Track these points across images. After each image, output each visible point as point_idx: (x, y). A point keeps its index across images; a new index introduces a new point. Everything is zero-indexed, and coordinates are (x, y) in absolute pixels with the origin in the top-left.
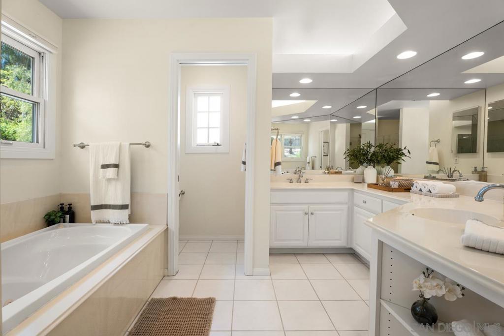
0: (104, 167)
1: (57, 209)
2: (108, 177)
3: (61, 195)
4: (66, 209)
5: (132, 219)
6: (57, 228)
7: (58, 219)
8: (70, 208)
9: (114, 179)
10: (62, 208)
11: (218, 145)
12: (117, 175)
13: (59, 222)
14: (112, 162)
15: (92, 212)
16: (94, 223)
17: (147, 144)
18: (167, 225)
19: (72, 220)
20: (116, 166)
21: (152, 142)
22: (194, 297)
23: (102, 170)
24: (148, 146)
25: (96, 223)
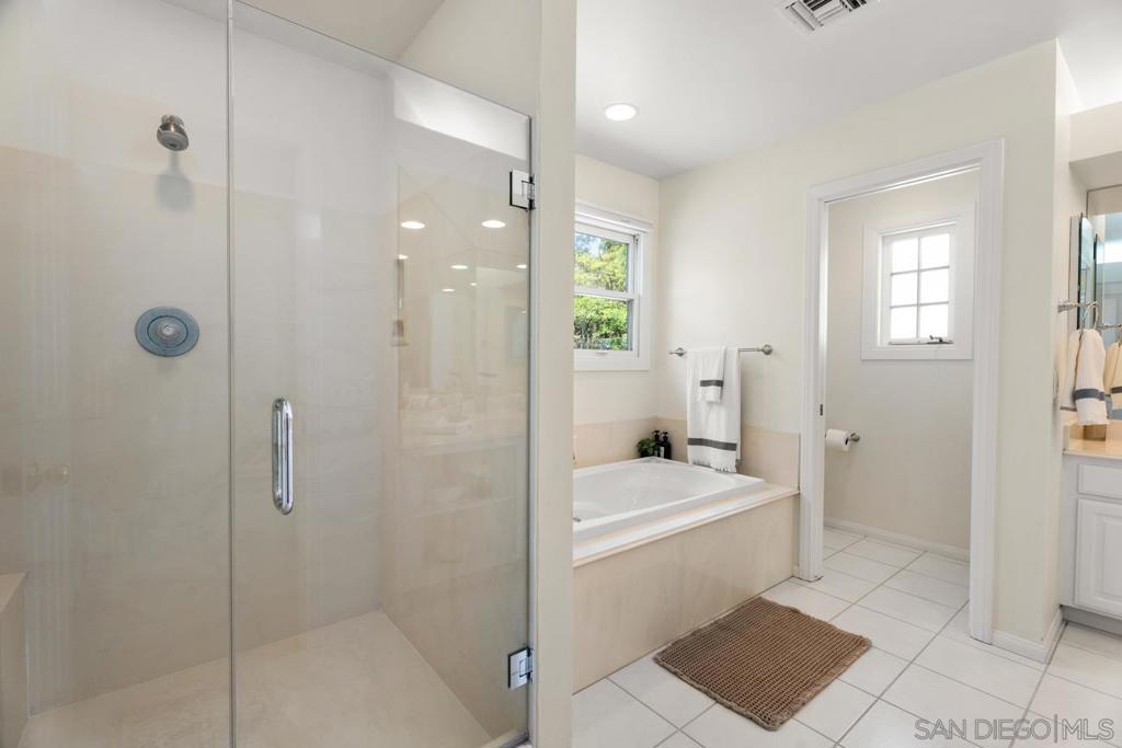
0: (705, 383)
1: (652, 437)
2: (708, 399)
3: (657, 420)
4: (661, 438)
5: (741, 467)
6: (649, 461)
7: (650, 451)
8: (665, 438)
9: (716, 403)
10: (657, 437)
11: (941, 341)
12: (721, 397)
13: (653, 455)
14: (714, 376)
15: (689, 447)
16: (690, 462)
17: (767, 348)
18: (799, 488)
19: (668, 455)
20: (720, 383)
21: (775, 347)
22: (833, 623)
23: (701, 389)
24: (768, 353)
25: (694, 464)
